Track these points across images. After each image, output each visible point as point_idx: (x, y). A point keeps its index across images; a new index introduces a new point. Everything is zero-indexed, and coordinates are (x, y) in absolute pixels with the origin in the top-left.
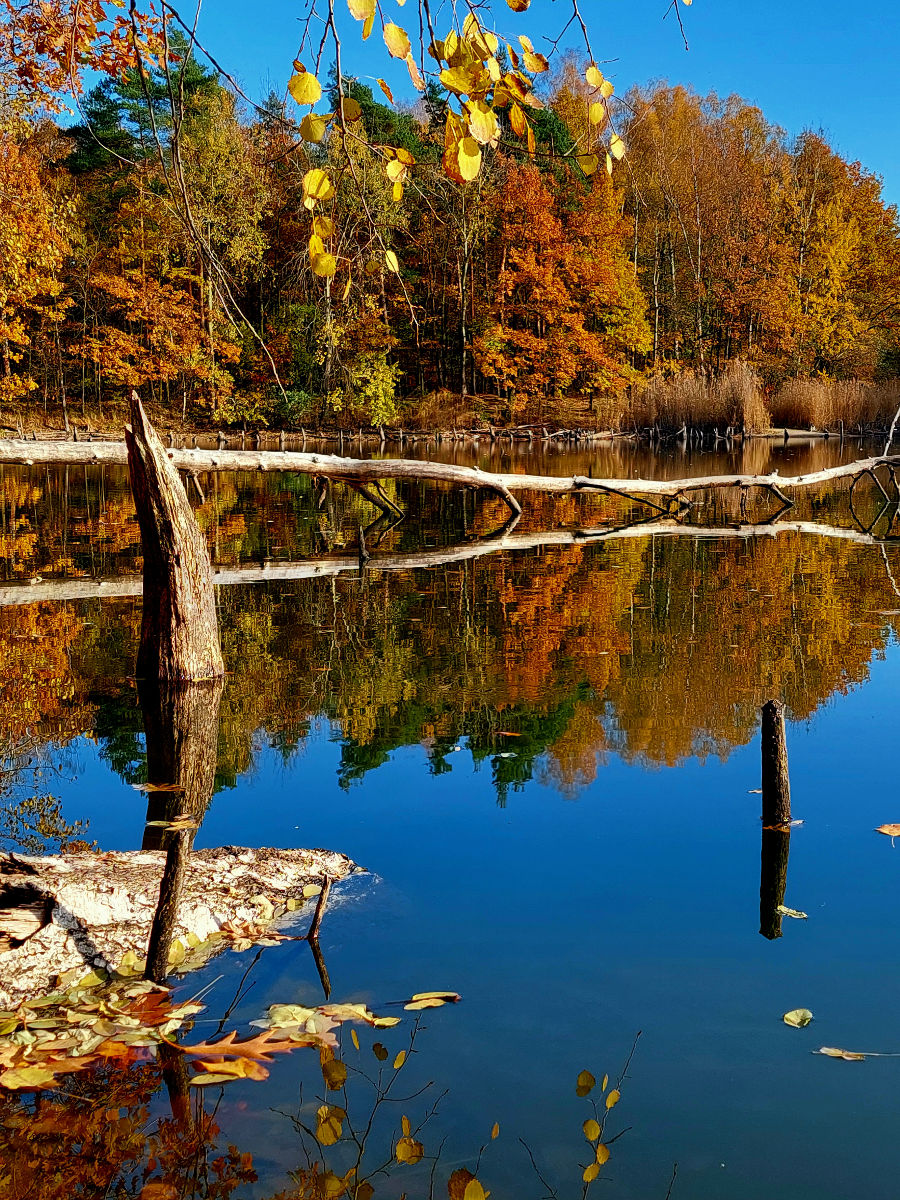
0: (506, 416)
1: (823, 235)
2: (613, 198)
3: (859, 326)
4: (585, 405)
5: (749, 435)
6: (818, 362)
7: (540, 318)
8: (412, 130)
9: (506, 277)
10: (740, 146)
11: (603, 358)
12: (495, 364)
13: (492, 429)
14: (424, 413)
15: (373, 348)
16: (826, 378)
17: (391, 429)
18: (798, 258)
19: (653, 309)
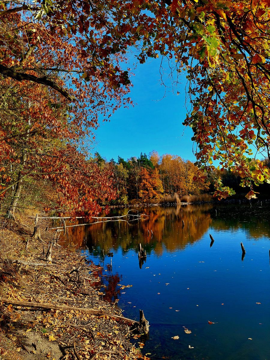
0: (143, 202)
1: (189, 175)
2: (157, 172)
3: (195, 187)
4: (155, 200)
5: (178, 204)
6: (189, 193)
7: (147, 189)
8: (129, 164)
9: (142, 184)
10: (178, 162)
11: (157, 194)
12: (141, 195)
13: (141, 204)
14: (132, 202)
15: (124, 194)
16: (190, 195)
17: (127, 205)
18: (185, 178)
19: (163, 187)
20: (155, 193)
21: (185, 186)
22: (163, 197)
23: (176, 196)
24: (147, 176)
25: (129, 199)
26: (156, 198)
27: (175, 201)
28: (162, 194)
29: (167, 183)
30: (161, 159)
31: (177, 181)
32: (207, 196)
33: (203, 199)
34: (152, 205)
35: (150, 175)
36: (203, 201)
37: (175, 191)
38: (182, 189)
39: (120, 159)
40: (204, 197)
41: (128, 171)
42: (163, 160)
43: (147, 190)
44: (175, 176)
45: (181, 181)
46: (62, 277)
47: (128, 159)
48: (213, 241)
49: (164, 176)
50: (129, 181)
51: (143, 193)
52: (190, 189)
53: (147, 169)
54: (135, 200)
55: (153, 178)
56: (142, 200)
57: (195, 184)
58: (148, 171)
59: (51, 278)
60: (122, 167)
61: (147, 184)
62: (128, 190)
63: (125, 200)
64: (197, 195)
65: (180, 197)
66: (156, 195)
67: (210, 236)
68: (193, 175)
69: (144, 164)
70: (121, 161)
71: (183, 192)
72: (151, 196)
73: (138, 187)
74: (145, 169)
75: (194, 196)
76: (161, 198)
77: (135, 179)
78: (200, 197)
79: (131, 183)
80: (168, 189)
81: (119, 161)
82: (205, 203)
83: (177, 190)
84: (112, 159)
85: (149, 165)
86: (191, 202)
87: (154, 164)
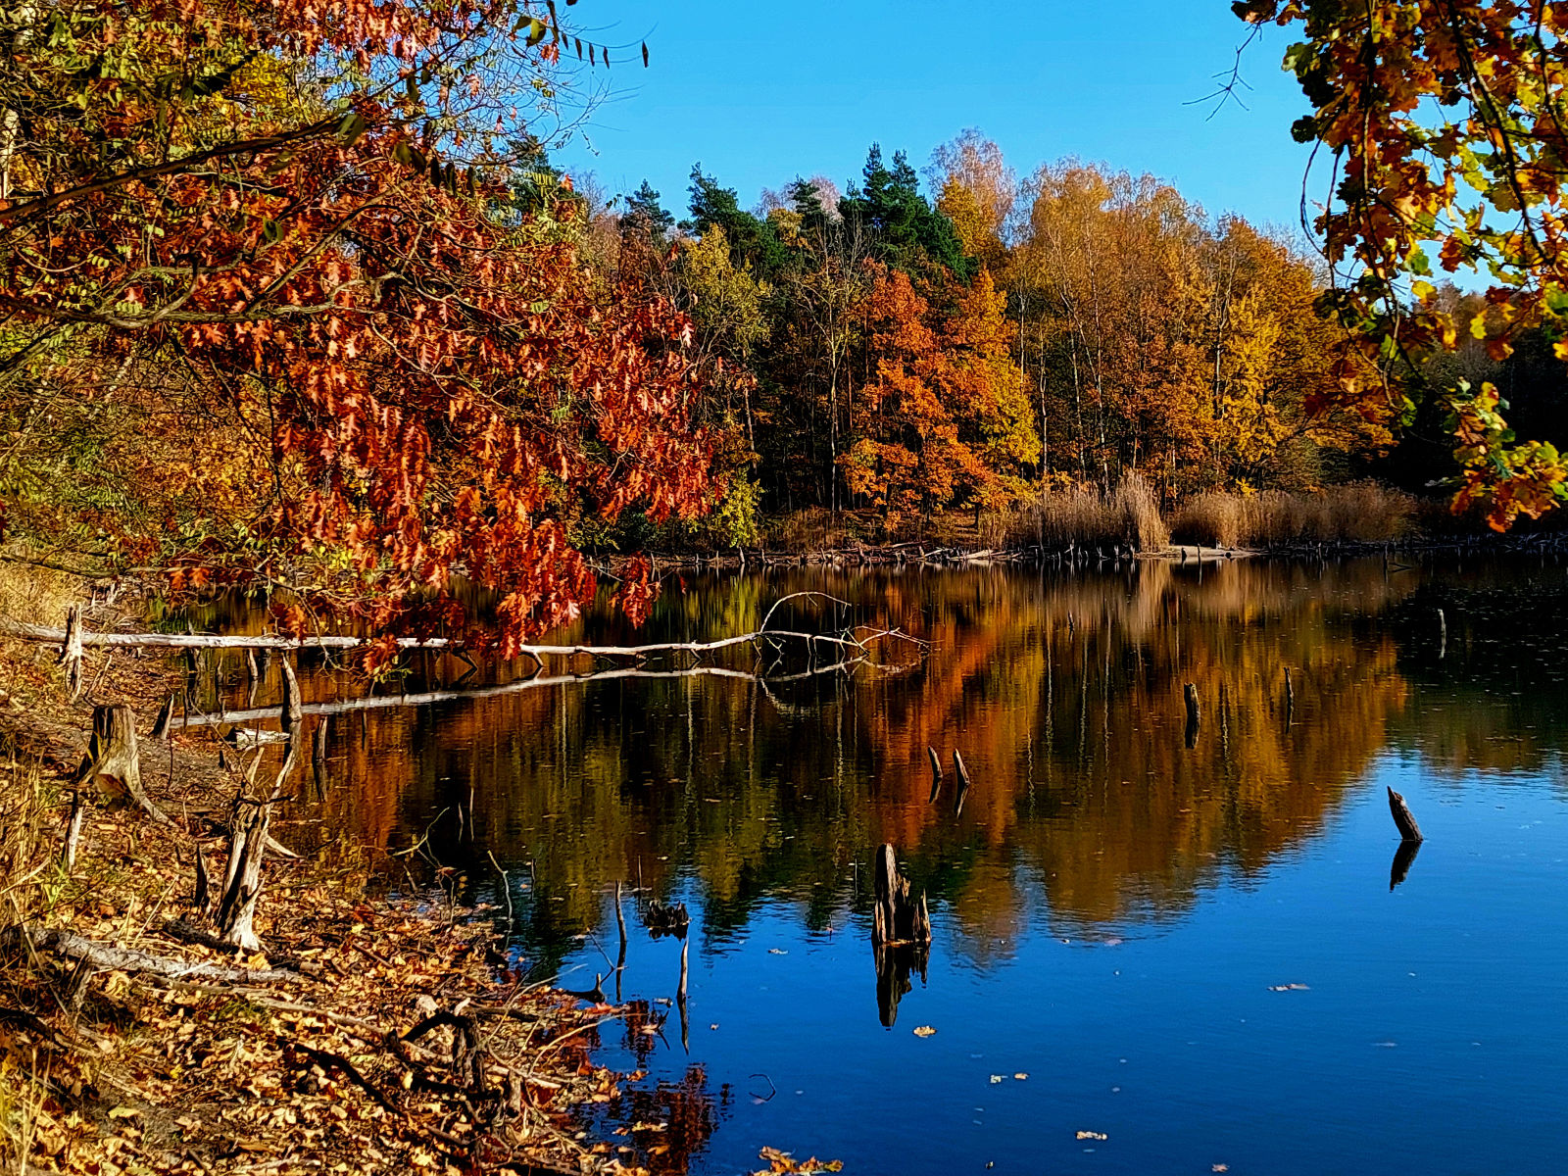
0: (881, 536)
1: (1238, 332)
2: (994, 302)
3: (1281, 430)
4: (970, 520)
5: (1146, 554)
6: (1237, 471)
7: (911, 429)
8: (778, 234)
9: (872, 391)
10: (1153, 231)
11: (983, 472)
12: (864, 481)
13: (861, 547)
14: (788, 533)
15: (732, 465)
16: (1245, 488)
17: (750, 550)
18: (1211, 356)
19: (1039, 418)
20: (969, 461)
21: (1206, 414)
22: (1029, 497)
23: (1138, 493)
24: (917, 336)
25: (769, 507)
26: (978, 506)
27: (1126, 531)
28: (1029, 472)
29: (1068, 393)
30: (1023, 205)
31: (1144, 377)
32: (1376, 497)
33: (1342, 520)
34: (945, 562)
35: (935, 323)
36: (1343, 536)
37: (1125, 456)
38: (1180, 442)
39: (708, 195)
40: (1352, 505)
41: (765, 289)
42: (1039, 215)
43: (913, 442)
44: (1132, 342)
45: (1178, 381)
46: (363, 1062)
47: (771, 199)
48: (1410, 844)
49: (1047, 329)
50: (770, 368)
51: (880, 466)
52: (1242, 442)
53: (914, 273)
54: (815, 512)
55: (962, 347)
56: (868, 519)
57: (1281, 404)
58: (919, 291)
59: (289, 1061)
60: (722, 256)
61: (909, 397)
62: (762, 431)
63: (740, 514)
64: (1296, 488)
65: (1165, 506)
66: (979, 481)
67: (1395, 803)
68: (1266, 331)
69: (895, 241)
70: (713, 207)
71: (1191, 463)
72: (944, 488)
73: (845, 415)
74: (902, 278)
75: (1274, 501)
76: (1014, 505)
77: (819, 350)
78: (1323, 503)
79: (789, 382)
80: (1072, 435)
81: (697, 211)
82: (1356, 552)
83: (1147, 450)
84: (646, 194)
85: (931, 250)
86: (1254, 540)
87: (967, 242)
